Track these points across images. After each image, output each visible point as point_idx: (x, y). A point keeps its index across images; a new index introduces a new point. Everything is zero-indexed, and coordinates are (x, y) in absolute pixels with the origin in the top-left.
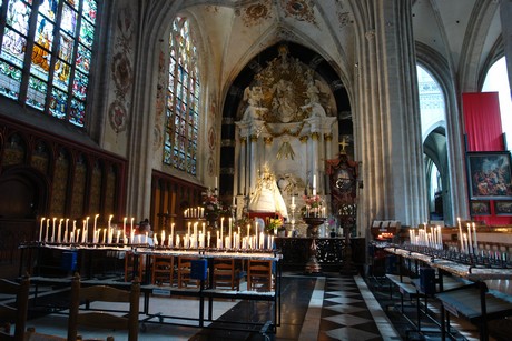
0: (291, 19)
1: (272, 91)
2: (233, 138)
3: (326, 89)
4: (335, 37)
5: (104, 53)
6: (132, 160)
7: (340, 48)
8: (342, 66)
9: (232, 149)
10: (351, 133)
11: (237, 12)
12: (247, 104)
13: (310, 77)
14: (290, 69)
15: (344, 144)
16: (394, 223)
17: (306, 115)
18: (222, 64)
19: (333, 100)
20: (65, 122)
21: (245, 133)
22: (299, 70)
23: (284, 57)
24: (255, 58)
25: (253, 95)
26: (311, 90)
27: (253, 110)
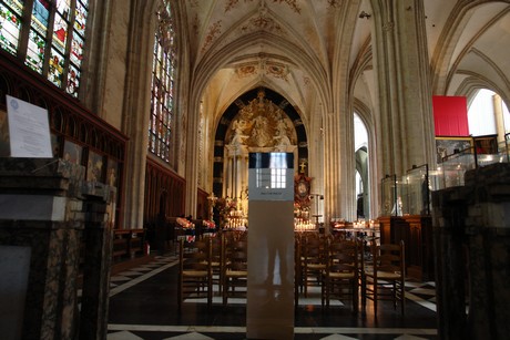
0: (270, 76)
1: (252, 123)
2: (222, 156)
3: (290, 124)
4: (300, 92)
5: (177, 115)
6: (188, 180)
7: (302, 99)
8: (303, 110)
9: (222, 164)
10: (306, 157)
11: (236, 71)
12: (234, 132)
13: (280, 116)
14: (265, 107)
15: (303, 166)
16: (342, 220)
17: (276, 143)
18: (217, 102)
19: (295, 133)
20: (164, 160)
21: (232, 153)
22: (272, 109)
23: (261, 98)
24: (240, 97)
25: (239, 126)
26: (281, 125)
27: (239, 137)
